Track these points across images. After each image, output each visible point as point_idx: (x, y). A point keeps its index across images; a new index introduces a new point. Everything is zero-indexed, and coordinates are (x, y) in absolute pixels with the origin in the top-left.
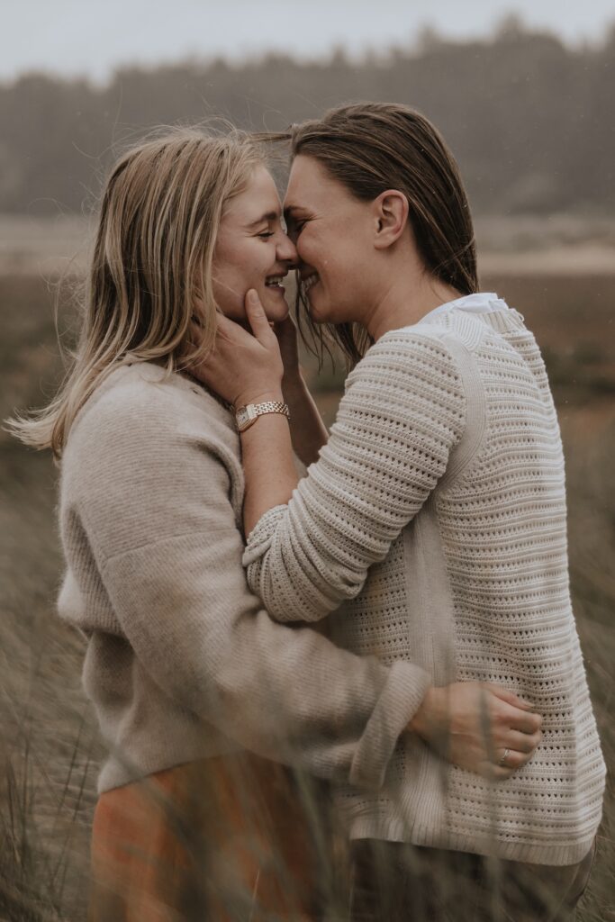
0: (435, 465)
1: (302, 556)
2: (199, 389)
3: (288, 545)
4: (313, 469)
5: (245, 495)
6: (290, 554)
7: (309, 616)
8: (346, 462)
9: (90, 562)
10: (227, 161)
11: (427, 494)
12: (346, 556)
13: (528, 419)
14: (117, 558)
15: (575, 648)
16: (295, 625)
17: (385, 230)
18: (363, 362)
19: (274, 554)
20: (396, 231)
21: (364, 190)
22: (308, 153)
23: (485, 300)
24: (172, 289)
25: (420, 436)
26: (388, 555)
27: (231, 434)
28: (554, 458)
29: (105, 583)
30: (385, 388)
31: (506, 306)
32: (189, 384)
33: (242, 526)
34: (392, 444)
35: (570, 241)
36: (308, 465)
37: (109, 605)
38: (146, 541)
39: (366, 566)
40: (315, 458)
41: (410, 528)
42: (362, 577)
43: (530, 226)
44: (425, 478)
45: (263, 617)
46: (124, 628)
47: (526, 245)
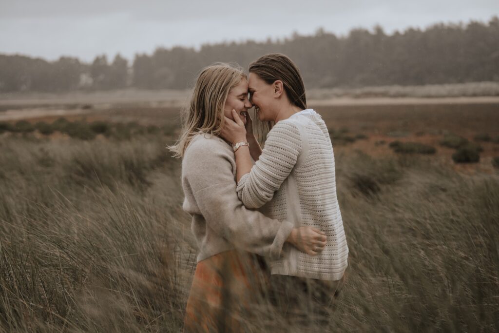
0: (293, 161)
1: (254, 189)
2: (222, 140)
3: (250, 186)
4: (257, 162)
5: (237, 171)
6: (250, 188)
7: (256, 206)
8: (267, 160)
9: (192, 193)
10: (234, 76)
11: (291, 170)
12: (267, 189)
13: (322, 147)
14: (199, 191)
15: (339, 215)
16: (253, 209)
17: (277, 92)
18: (272, 130)
19: (245, 189)
20: (280, 93)
21: (270, 81)
22: (253, 71)
23: (309, 111)
24: (211, 111)
25: (288, 153)
26: (280, 188)
27: (232, 153)
28: (330, 158)
29: (196, 199)
30: (278, 138)
31: (316, 113)
32: (219, 139)
33: (236, 180)
34: (280, 155)
35: (338, 96)
36: (255, 161)
37: (197, 205)
38: (207, 186)
39: (273, 192)
40: (258, 159)
41: (286, 180)
42: (272, 195)
43: (326, 91)
44: (290, 165)
45: (243, 207)
46: (202, 212)
47: (326, 97)
